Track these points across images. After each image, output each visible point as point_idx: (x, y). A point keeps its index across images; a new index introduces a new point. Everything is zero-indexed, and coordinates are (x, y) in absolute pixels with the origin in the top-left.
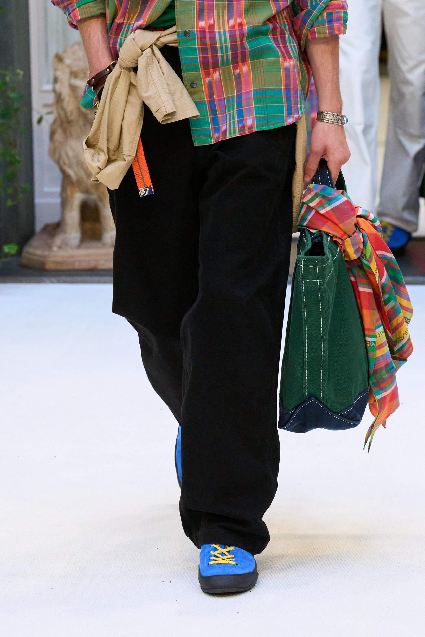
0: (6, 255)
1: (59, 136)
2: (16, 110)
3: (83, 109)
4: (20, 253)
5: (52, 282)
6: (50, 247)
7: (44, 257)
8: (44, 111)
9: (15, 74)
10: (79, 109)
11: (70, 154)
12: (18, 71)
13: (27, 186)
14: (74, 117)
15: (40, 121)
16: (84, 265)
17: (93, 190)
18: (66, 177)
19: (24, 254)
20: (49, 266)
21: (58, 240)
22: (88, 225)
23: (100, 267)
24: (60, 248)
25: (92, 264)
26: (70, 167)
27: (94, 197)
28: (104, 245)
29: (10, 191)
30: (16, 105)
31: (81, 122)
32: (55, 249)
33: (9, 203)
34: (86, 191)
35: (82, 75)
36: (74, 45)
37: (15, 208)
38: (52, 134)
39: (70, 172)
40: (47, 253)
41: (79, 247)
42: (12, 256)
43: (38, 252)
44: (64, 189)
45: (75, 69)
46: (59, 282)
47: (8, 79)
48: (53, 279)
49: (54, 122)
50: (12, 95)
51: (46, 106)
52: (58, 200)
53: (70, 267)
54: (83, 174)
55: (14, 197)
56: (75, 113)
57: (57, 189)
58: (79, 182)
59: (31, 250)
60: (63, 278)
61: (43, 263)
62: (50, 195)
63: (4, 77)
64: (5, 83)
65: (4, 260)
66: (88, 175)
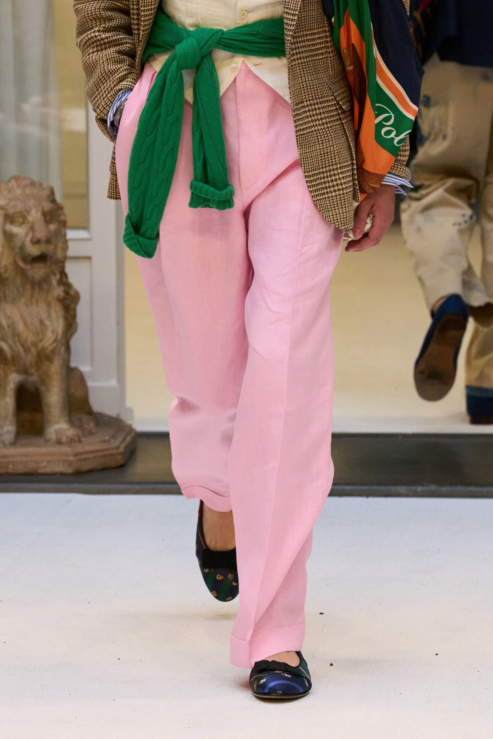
3: (21, 264)
10: (16, 263)
14: (9, 273)
16: (21, 469)
17: (33, 370)
22: (26, 415)
23: (40, 471)
25: (30, 467)
27: (34, 378)
31: (18, 280)
34: (25, 371)
35: (21, 220)
36: (9, 180)
39: (4, 346)
41: (13, 444)
45: (11, 211)
54: (19, 349)
56: (10, 268)
58: (15, 359)
66: (27, 350)
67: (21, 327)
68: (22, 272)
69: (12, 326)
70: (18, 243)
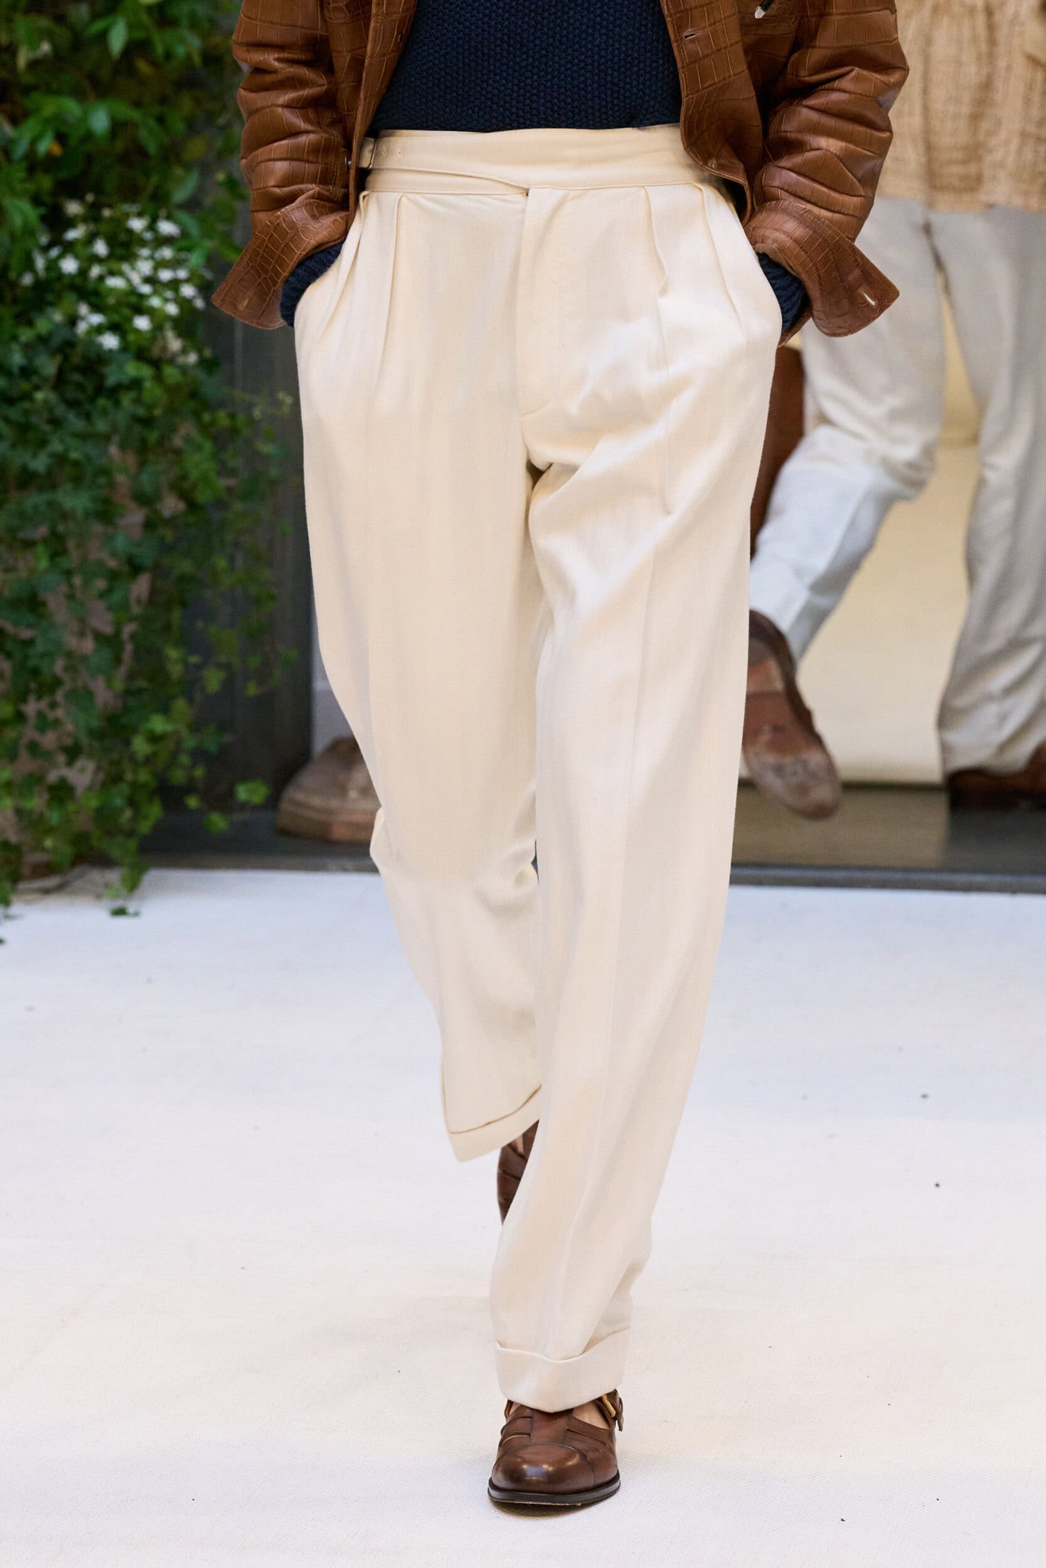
0: (243, 806)
2: (273, 483)
4: (274, 800)
5: (345, 870)
6: (342, 790)
7: (329, 812)
9: (274, 402)
12: (281, 395)
13: (293, 654)
19: (285, 806)
21: (360, 776)
24: (364, 792)
29: (255, 662)
30: (274, 472)
32: (353, 794)
33: (252, 690)
37: (267, 700)
40: (334, 803)
42: (255, 808)
43: (316, 801)
47: (257, 413)
48: (349, 864)
50: (267, 448)
55: (262, 675)
59: (300, 796)
63: (250, 406)
64: (252, 421)
65: (238, 817)
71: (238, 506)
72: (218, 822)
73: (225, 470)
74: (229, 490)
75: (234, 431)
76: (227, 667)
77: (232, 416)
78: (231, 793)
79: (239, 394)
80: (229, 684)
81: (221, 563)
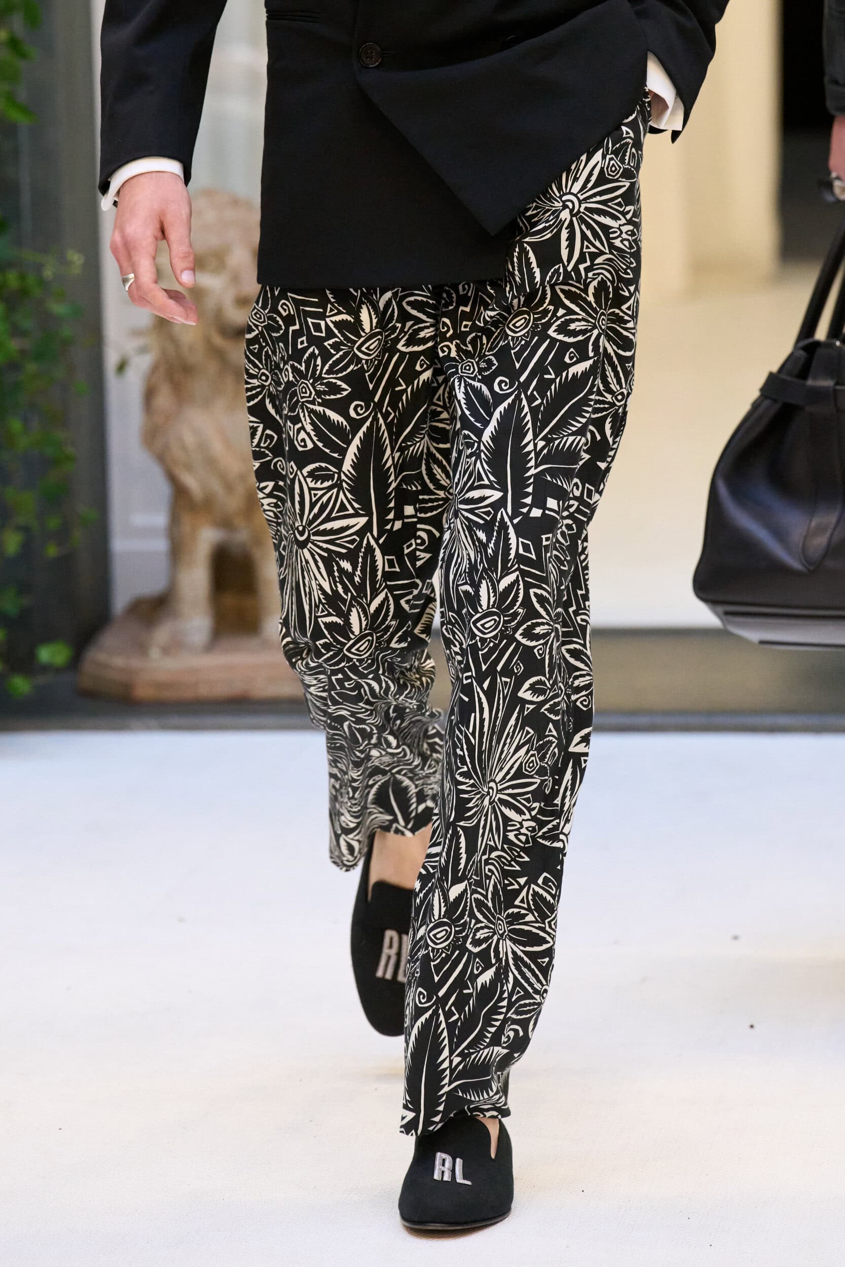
0: (46, 669)
1: (164, 399)
2: (67, 343)
3: (218, 340)
4: (75, 662)
5: (148, 728)
6: (142, 648)
7: (130, 671)
8: (131, 346)
9: (64, 261)
10: (208, 341)
11: (189, 439)
12: (71, 255)
13: (93, 514)
14: (197, 357)
15: (122, 367)
16: (221, 691)
17: (239, 522)
18: (179, 493)
19: (86, 667)
20: (143, 692)
21: (162, 634)
22: (229, 600)
23: (255, 695)
24: (166, 651)
25: (237, 688)
26: (189, 467)
27: (242, 536)
28: (267, 645)
29: (53, 523)
30: (66, 331)
31: (213, 367)
32: (155, 653)
33: (52, 551)
35: (214, 264)
37: (66, 562)
38: (149, 395)
39: (190, 481)
40: (135, 663)
42: (58, 670)
43: (119, 661)
44: (175, 520)
45: (198, 250)
46: (165, 728)
47: (48, 273)
48: (153, 722)
49: (155, 369)
50: (58, 308)
51: (136, 333)
52: (161, 545)
53: (188, 694)
54: (217, 487)
55: (62, 535)
57: (160, 519)
58: (209, 502)
59: (102, 657)
60: (175, 720)
61: (127, 687)
62: (146, 532)
63: (39, 268)
64: (43, 283)
65: (41, 680)
66: (229, 488)
67: (217, 448)
68: (219, 355)
69: (203, 447)
70: (210, 304)
71: (31, 367)
72: (21, 685)
73: (17, 332)
74: (23, 352)
75: (23, 293)
76: (25, 529)
77: (22, 277)
78: (32, 655)
79: (28, 255)
80: (27, 547)
81: (16, 425)
